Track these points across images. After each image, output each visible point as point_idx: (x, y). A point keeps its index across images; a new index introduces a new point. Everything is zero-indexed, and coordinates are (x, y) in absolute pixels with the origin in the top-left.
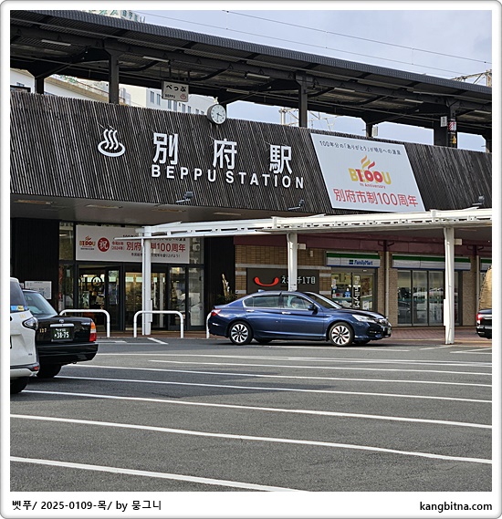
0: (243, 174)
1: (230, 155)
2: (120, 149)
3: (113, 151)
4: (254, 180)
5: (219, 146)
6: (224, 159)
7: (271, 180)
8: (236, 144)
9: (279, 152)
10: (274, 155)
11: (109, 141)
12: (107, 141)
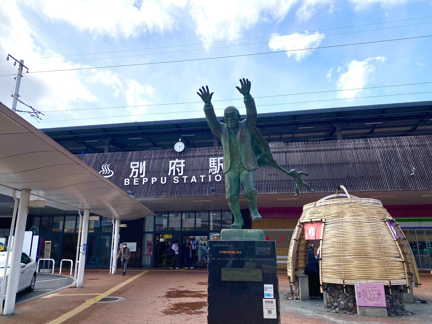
2: (111, 173)
3: (107, 175)
4: (194, 179)
7: (206, 179)
9: (216, 161)
10: (212, 164)
11: (105, 170)
12: (104, 170)
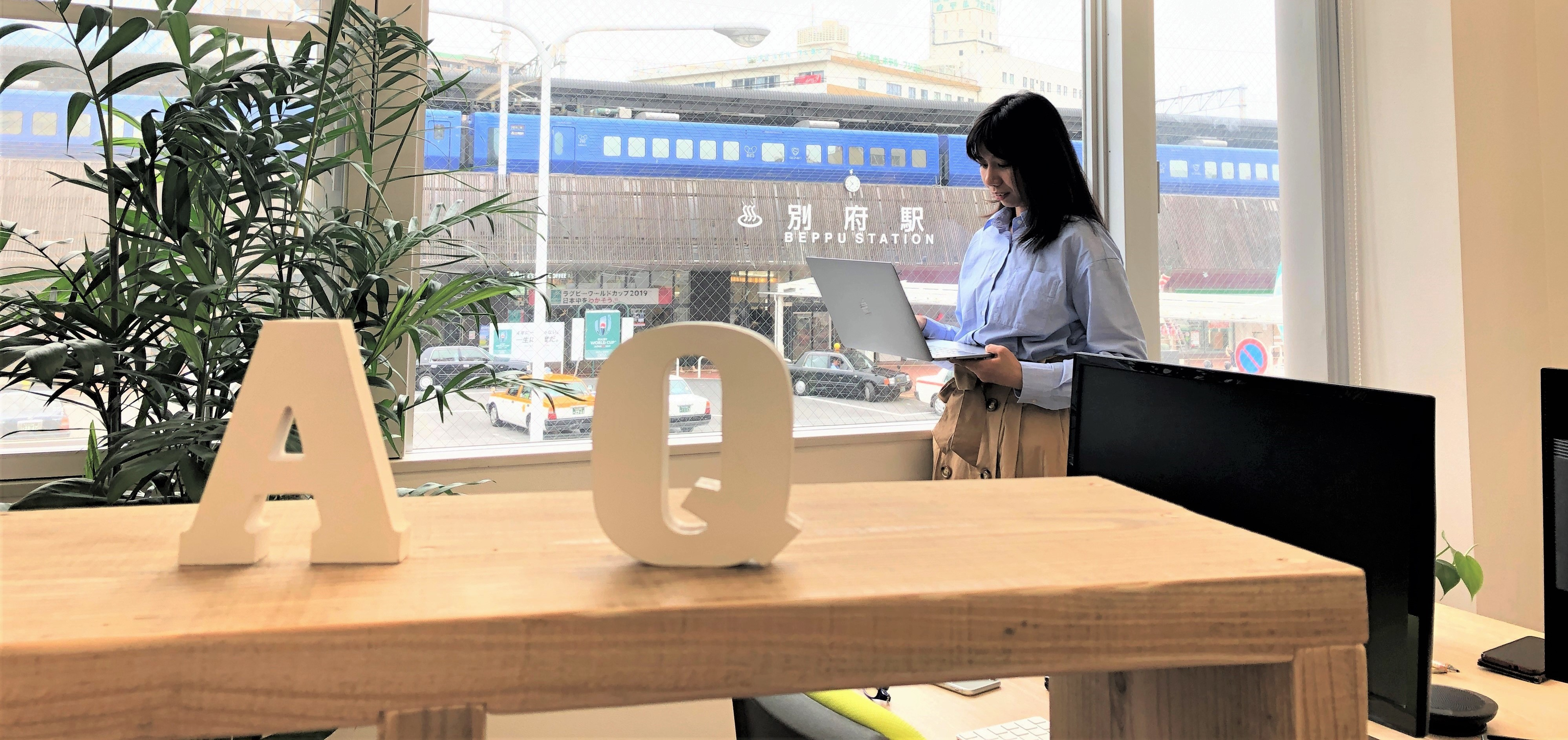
0: (872, 235)
1: (861, 220)
2: (757, 220)
3: (751, 222)
4: (883, 239)
5: (850, 212)
6: (855, 222)
7: (900, 239)
8: (866, 209)
9: (910, 213)
10: (905, 217)
11: (748, 215)
12: (745, 215)
